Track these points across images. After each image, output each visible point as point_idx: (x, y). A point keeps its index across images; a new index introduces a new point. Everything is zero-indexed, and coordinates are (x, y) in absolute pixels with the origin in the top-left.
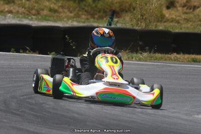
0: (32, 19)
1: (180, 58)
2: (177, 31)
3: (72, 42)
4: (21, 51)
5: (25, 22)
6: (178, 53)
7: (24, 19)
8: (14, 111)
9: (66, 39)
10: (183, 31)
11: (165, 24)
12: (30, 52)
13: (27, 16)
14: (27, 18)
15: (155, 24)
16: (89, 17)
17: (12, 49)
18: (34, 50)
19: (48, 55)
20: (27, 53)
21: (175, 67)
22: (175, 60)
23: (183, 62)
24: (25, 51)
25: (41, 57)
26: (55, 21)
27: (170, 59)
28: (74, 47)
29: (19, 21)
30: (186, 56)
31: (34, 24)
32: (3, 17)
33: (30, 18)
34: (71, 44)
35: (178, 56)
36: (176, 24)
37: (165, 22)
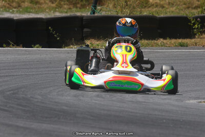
0: (13, 12)
1: (166, 44)
2: (162, 16)
3: (56, 34)
4: (4, 45)
5: (7, 15)
6: (165, 38)
7: (5, 13)
8: (2, 107)
9: (50, 30)
10: (168, 15)
11: (150, 9)
12: (13, 45)
13: (8, 10)
15: (139, 10)
16: (71, 6)
18: (17, 44)
19: (32, 47)
21: (162, 52)
22: (162, 46)
23: (170, 47)
24: (8, 45)
25: (26, 51)
26: (37, 13)
27: (157, 45)
28: (58, 39)
30: (173, 41)
31: (16, 17)
33: (11, 11)
34: (56, 36)
35: (165, 41)
36: (161, 9)
37: (149, 7)
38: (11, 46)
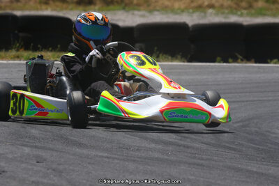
0: (242, 15)
4: (230, 60)
5: (233, 19)
7: (231, 16)
8: (227, 145)
12: (242, 60)
13: (235, 11)
14: (236, 14)
17: (218, 58)
18: (248, 58)
19: (268, 63)
20: (238, 63)
24: (235, 60)
25: (259, 67)
29: (225, 18)
31: (246, 21)
32: (203, 14)
33: (239, 13)
38: (239, 60)
